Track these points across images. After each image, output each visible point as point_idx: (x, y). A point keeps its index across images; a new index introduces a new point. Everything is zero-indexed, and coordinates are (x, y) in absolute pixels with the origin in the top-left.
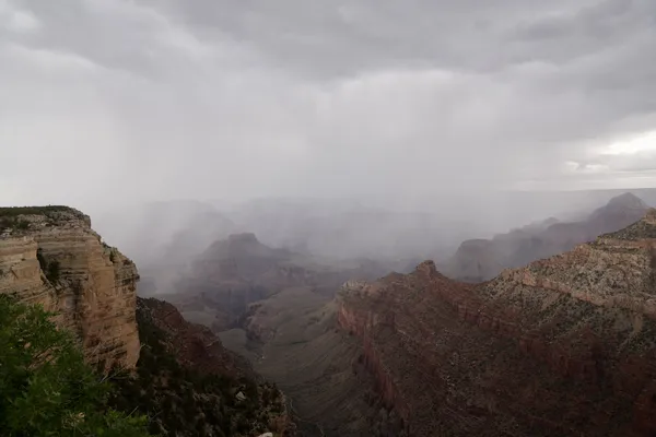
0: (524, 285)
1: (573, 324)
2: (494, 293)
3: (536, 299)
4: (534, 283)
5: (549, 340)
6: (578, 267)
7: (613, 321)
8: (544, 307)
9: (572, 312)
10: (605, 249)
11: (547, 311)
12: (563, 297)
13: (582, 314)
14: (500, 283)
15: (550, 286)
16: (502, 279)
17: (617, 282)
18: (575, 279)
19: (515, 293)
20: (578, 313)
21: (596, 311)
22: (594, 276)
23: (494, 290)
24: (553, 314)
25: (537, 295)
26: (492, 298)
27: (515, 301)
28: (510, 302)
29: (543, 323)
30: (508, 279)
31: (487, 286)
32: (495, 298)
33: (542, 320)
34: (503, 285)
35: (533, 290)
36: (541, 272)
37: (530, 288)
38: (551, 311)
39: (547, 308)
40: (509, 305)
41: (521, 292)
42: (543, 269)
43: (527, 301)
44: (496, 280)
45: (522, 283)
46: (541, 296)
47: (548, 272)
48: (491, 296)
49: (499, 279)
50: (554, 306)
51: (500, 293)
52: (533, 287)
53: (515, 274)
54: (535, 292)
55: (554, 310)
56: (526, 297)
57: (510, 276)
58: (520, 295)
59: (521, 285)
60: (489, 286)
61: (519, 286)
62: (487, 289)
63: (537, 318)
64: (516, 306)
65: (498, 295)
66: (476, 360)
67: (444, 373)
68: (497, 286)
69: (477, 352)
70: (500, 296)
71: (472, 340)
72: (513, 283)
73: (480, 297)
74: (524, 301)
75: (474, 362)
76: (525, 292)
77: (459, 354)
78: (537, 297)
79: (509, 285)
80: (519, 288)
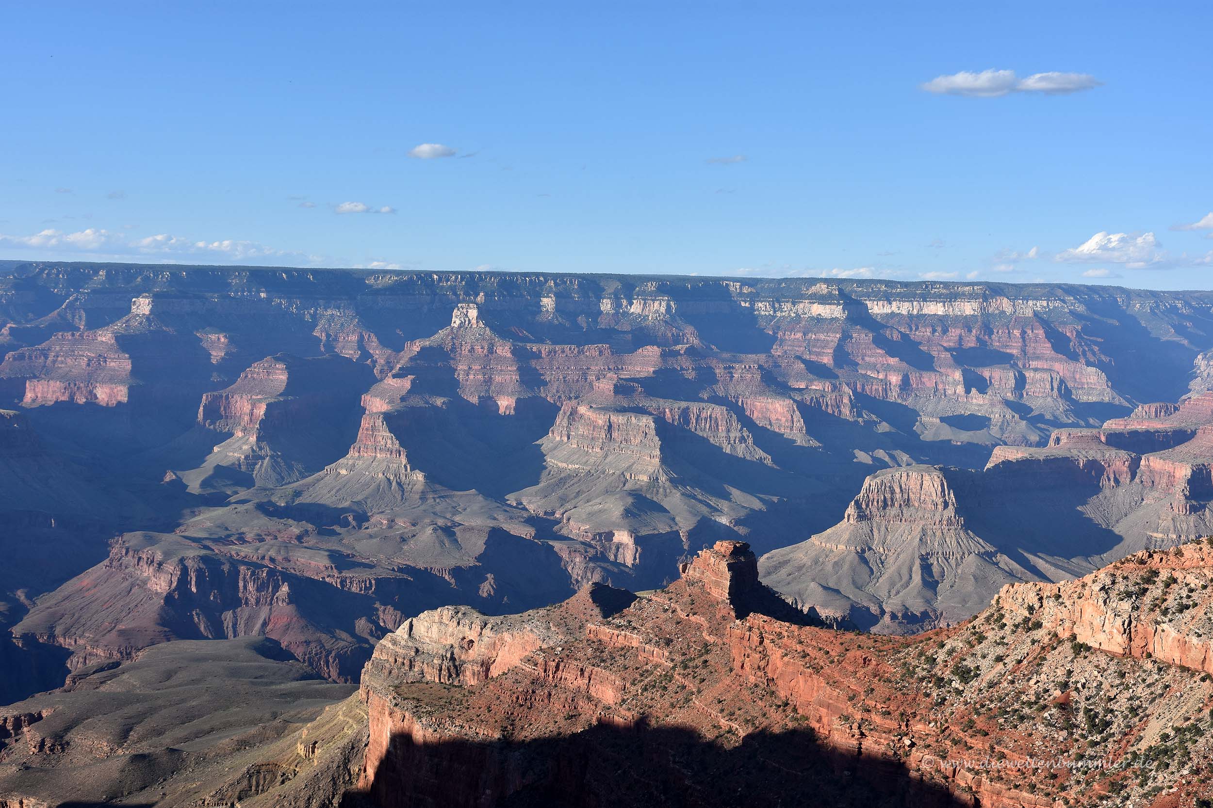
0: (1080, 649)
2: (966, 675)
3: (1122, 704)
4: (1116, 643)
8: (1151, 737)
11: (1163, 750)
14: (990, 635)
15: (1176, 656)
23: (969, 663)
24: (1182, 764)
25: (1127, 688)
26: (959, 693)
27: (1044, 707)
28: (1026, 711)
29: (1145, 796)
30: (1019, 620)
31: (942, 646)
32: (971, 693)
33: (1142, 785)
34: (1001, 643)
35: (1113, 668)
36: (1147, 599)
37: (1103, 661)
38: (1178, 753)
39: (1165, 737)
40: (1022, 718)
41: (1070, 672)
42: (1155, 591)
43: (1087, 711)
44: (976, 623)
45: (1074, 637)
46: (1141, 691)
47: (1171, 602)
48: (956, 684)
49: (988, 619)
50: (1189, 729)
51: (989, 672)
52: (1112, 657)
53: (1049, 604)
54: (1122, 675)
55: (1189, 745)
56: (1085, 693)
57: (1031, 609)
58: (1065, 686)
59: (1068, 645)
60: (947, 648)
61: (1060, 649)
62: (941, 656)
63: (1125, 778)
64: (1049, 725)
65: (981, 681)
68: (978, 648)
70: (991, 686)
72: (1041, 636)
73: (914, 688)
74: (1079, 710)
76: (1085, 673)
78: (1127, 695)
79: (1025, 646)
80: (1060, 659)
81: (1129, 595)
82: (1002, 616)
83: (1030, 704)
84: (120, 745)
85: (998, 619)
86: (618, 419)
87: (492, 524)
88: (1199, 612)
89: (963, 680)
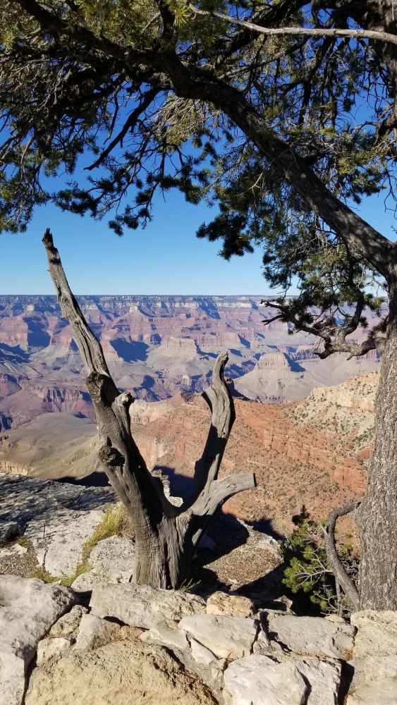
0: (338, 406)
3: (352, 423)
4: (349, 404)
8: (361, 432)
11: (365, 435)
14: (311, 403)
15: (367, 407)
19: (329, 415)
23: (305, 412)
24: (371, 439)
26: (302, 421)
27: (329, 425)
28: (323, 426)
30: (320, 398)
32: (306, 421)
33: (359, 446)
34: (314, 405)
35: (349, 411)
36: (358, 390)
37: (346, 410)
38: (370, 436)
39: (365, 432)
40: (322, 428)
41: (336, 414)
42: (361, 388)
43: (341, 425)
44: (306, 400)
45: (337, 403)
46: (357, 418)
47: (365, 391)
48: (301, 418)
49: (310, 398)
50: (372, 429)
52: (348, 408)
53: (329, 393)
54: (351, 414)
55: (372, 433)
56: (341, 419)
57: (323, 395)
58: (334, 418)
59: (335, 405)
60: (298, 408)
61: (333, 407)
62: (296, 411)
63: (354, 444)
64: (331, 430)
65: (309, 417)
66: (285, 494)
67: (247, 512)
68: (308, 408)
69: (286, 486)
70: (312, 418)
71: (280, 471)
72: (327, 403)
73: (288, 420)
74: (339, 425)
75: (282, 497)
76: (340, 414)
77: (264, 488)
78: (353, 420)
79: (321, 406)
80: (333, 410)
81: (353, 389)
82: (315, 397)
83: (324, 424)
84: (34, 445)
85: (313, 399)
86: (183, 340)
87: (145, 374)
89: (303, 417)
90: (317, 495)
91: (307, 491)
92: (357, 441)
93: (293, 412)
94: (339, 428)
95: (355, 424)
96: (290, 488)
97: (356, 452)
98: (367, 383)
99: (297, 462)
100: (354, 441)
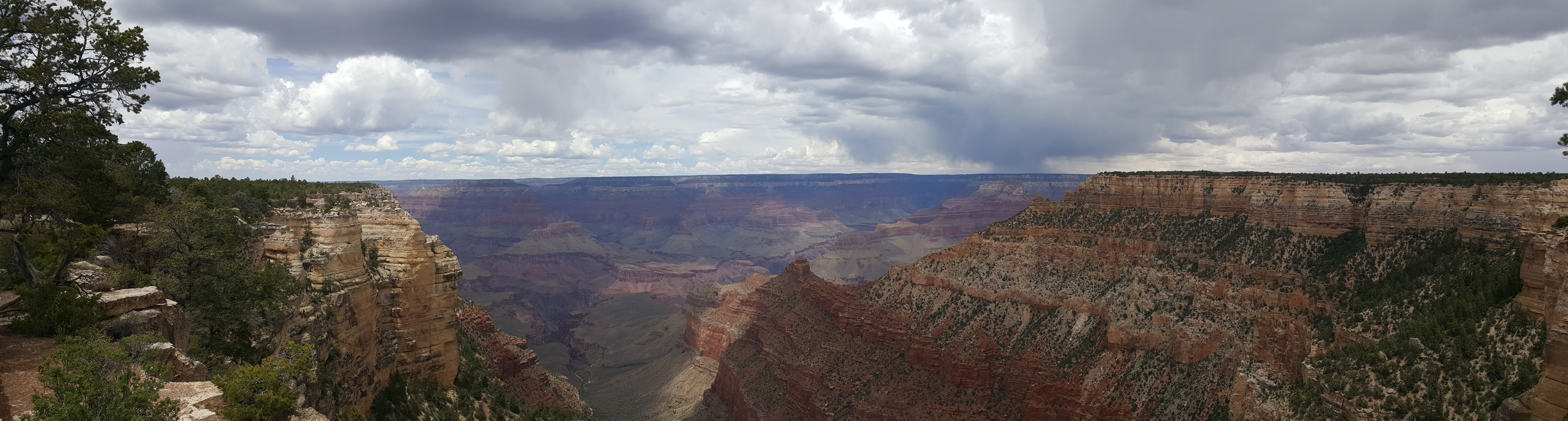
0: (913, 285)
1: (966, 325)
2: (879, 296)
3: (927, 300)
4: (924, 282)
5: (941, 347)
6: (970, 259)
7: (1004, 317)
8: (935, 309)
9: (965, 311)
10: (996, 239)
11: (939, 314)
12: (955, 294)
13: (975, 313)
14: (886, 283)
15: (941, 283)
16: (889, 278)
17: (1008, 274)
18: (967, 273)
19: (903, 295)
20: (970, 313)
21: (988, 307)
22: (986, 268)
23: (880, 292)
24: (944, 316)
25: (928, 295)
26: (877, 302)
27: (904, 304)
28: (898, 305)
29: (934, 327)
30: (895, 277)
31: (872, 288)
33: (933, 324)
34: (889, 285)
35: (923, 289)
36: (933, 267)
37: (920, 287)
38: (943, 313)
39: (939, 309)
40: (897, 308)
41: (911, 292)
43: (916, 303)
44: (882, 279)
45: (911, 281)
46: (931, 295)
47: (939, 268)
48: (876, 299)
49: (885, 278)
50: (945, 305)
51: (886, 295)
52: (923, 286)
55: (946, 310)
56: (916, 298)
57: (898, 274)
58: (909, 296)
59: (910, 284)
60: (874, 288)
61: (907, 286)
62: (872, 291)
63: (928, 322)
64: (905, 309)
65: (884, 298)
66: (860, 380)
67: (821, 401)
68: (883, 288)
69: (861, 370)
70: (887, 299)
71: (855, 356)
72: (902, 282)
73: (864, 302)
74: (914, 303)
75: (857, 383)
76: (915, 292)
77: (839, 374)
78: (928, 297)
79: (897, 287)
80: (908, 289)
81: (927, 267)
82: (889, 277)
88: (947, 270)
89: (879, 298)
90: (892, 378)
91: (882, 374)
92: (931, 319)
93: (869, 292)
94: (914, 307)
95: (929, 302)
96: (865, 372)
97: (930, 330)
98: (941, 260)
99: (872, 345)
100: (928, 319)
